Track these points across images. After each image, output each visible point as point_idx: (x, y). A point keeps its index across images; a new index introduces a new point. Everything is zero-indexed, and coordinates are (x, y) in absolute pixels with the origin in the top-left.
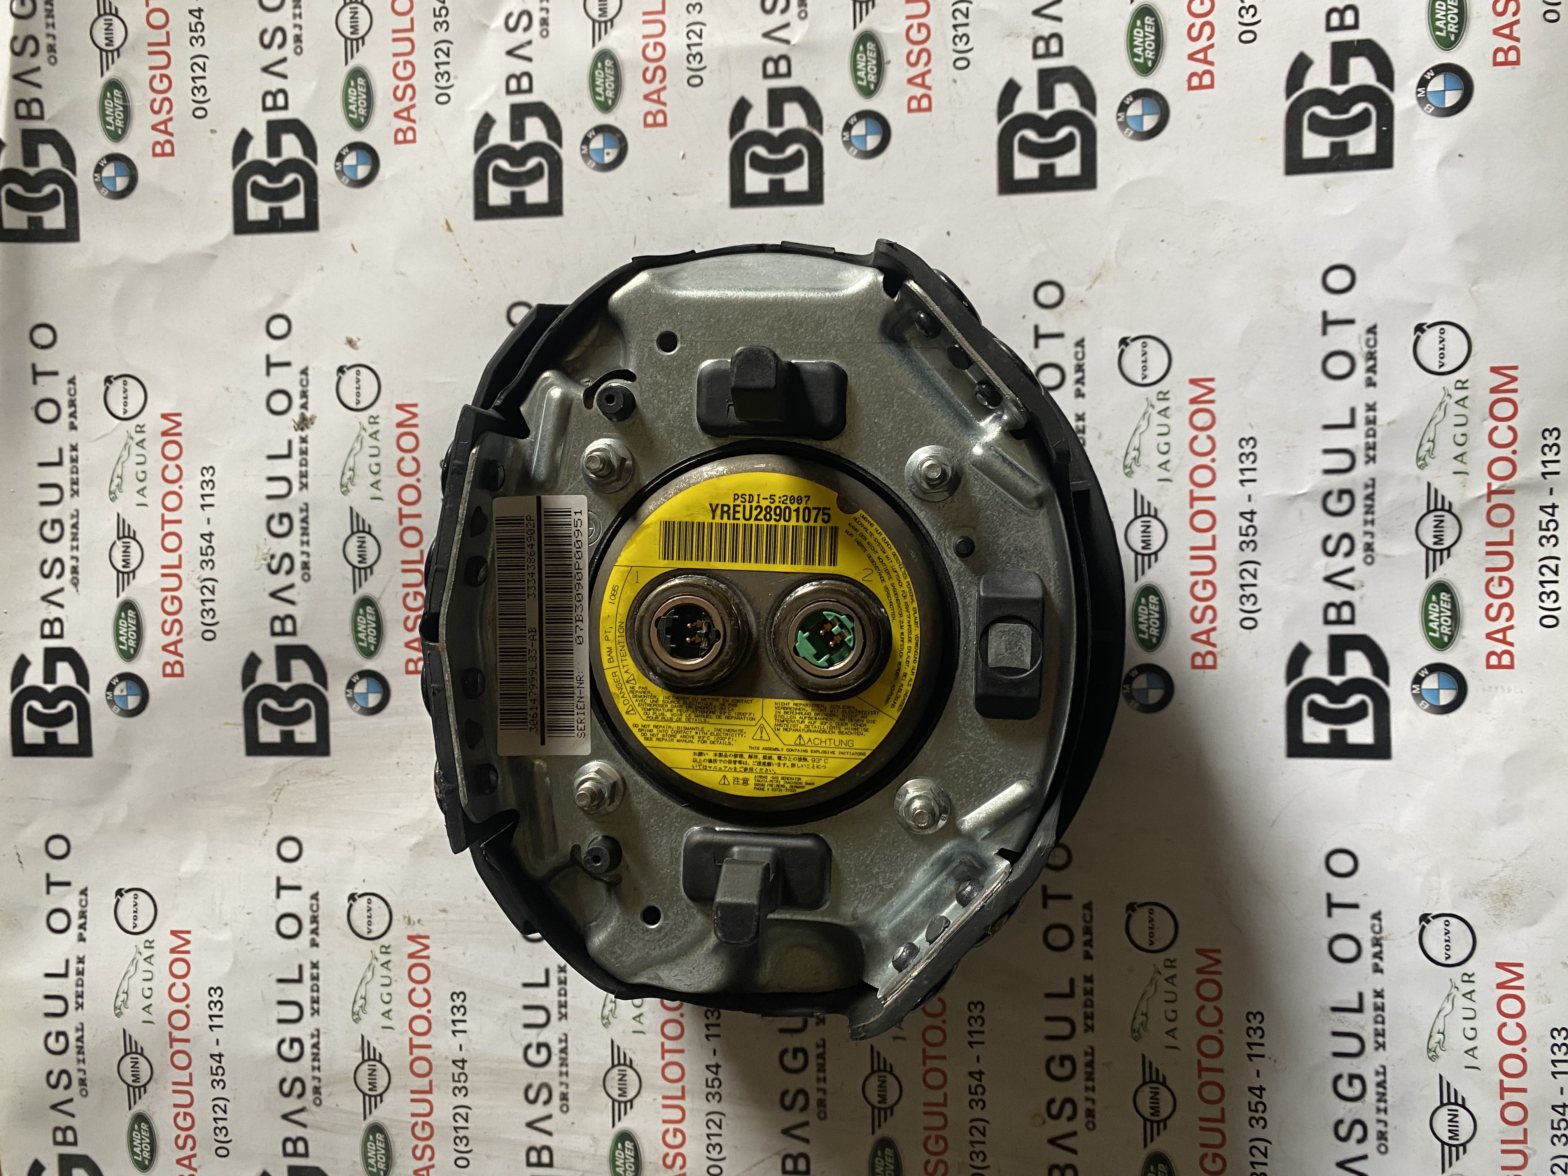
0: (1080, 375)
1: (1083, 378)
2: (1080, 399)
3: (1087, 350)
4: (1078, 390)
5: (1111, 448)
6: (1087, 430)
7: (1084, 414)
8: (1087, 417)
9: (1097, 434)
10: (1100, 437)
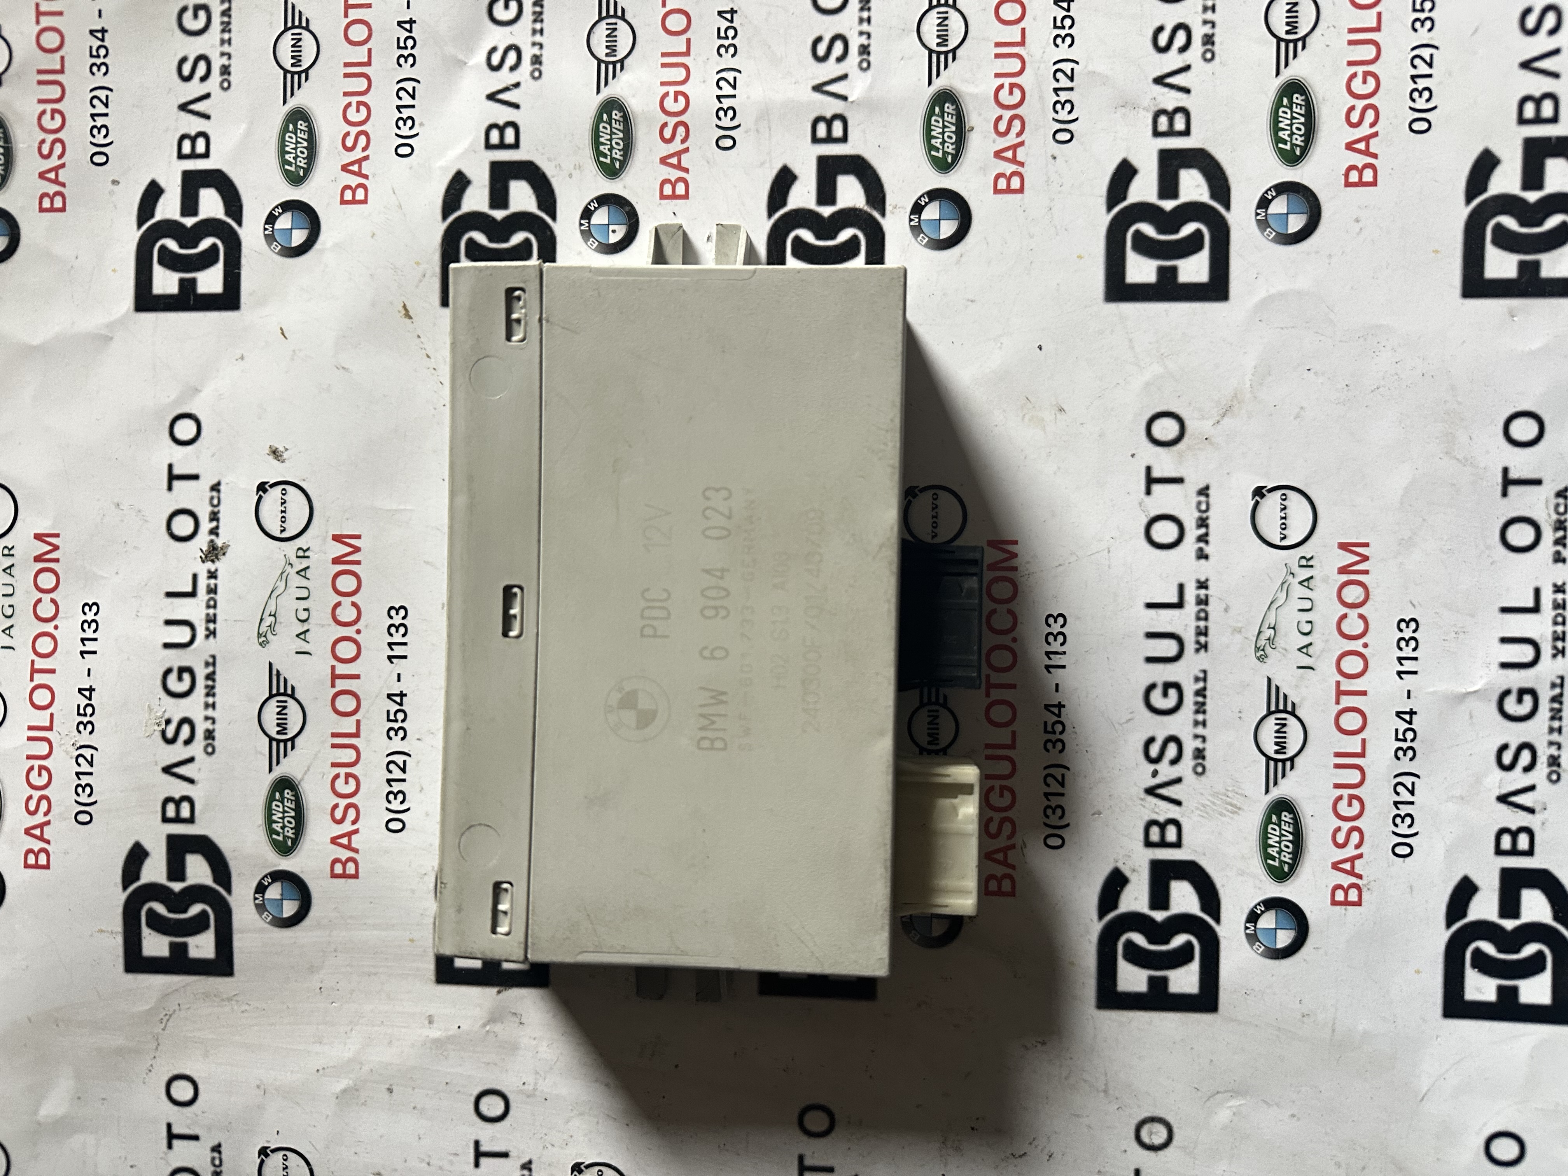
0: (1203, 531)
1: (1207, 534)
2: (1203, 561)
3: (1212, 500)
4: (1201, 550)
5: (1240, 625)
6: (1211, 600)
7: (1207, 580)
8: (1210, 584)
9: (1224, 606)
10: (1226, 610)
